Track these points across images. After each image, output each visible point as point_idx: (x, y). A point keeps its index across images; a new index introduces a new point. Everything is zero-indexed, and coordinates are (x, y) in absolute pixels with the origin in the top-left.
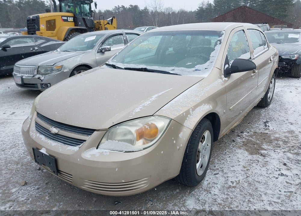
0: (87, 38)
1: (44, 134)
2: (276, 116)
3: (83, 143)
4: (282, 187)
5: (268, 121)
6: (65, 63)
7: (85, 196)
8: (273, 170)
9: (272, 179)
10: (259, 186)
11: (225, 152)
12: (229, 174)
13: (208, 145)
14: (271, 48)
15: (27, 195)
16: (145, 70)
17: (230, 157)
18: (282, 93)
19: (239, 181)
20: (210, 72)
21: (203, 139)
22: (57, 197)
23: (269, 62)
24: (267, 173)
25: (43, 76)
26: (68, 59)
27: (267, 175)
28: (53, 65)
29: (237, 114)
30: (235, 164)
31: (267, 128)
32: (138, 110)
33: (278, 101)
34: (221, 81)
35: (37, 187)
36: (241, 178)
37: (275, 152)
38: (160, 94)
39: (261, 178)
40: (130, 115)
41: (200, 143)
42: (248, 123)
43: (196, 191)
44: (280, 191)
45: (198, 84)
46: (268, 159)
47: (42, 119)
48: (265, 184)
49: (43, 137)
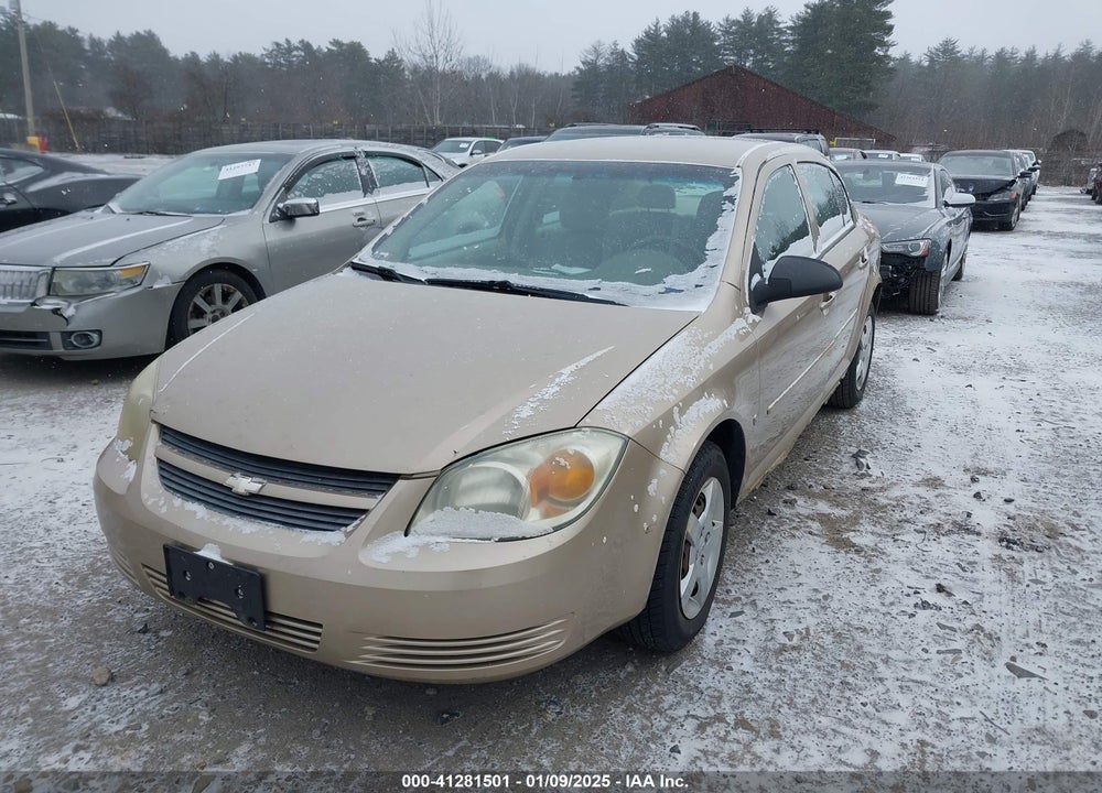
0: (228, 167)
1: (199, 500)
2: (884, 435)
3: (356, 519)
4: (930, 640)
5: (865, 453)
6: (155, 258)
7: (336, 705)
8: (898, 594)
9: (899, 617)
10: (867, 642)
11: (750, 547)
12: (773, 611)
13: (714, 524)
14: (860, 222)
15: (128, 713)
16: (504, 288)
17: (767, 561)
18: (891, 364)
19: (807, 629)
20: (712, 297)
21: (699, 503)
22: (239, 713)
23: (861, 264)
24: (883, 604)
25: (70, 304)
26: (169, 243)
27: (884, 609)
28: (112, 265)
29: (775, 435)
30: (787, 582)
31: (863, 471)
32: (526, 412)
33: (882, 389)
34: (745, 324)
35: (156, 686)
36: (810, 621)
37: (895, 541)
38: (582, 363)
39: (868, 618)
40: (506, 429)
41: (692, 515)
42: (806, 459)
43: (684, 668)
44: (926, 651)
45: (684, 333)
46: (880, 564)
47: (183, 450)
48: (881, 634)
49: (199, 510)
